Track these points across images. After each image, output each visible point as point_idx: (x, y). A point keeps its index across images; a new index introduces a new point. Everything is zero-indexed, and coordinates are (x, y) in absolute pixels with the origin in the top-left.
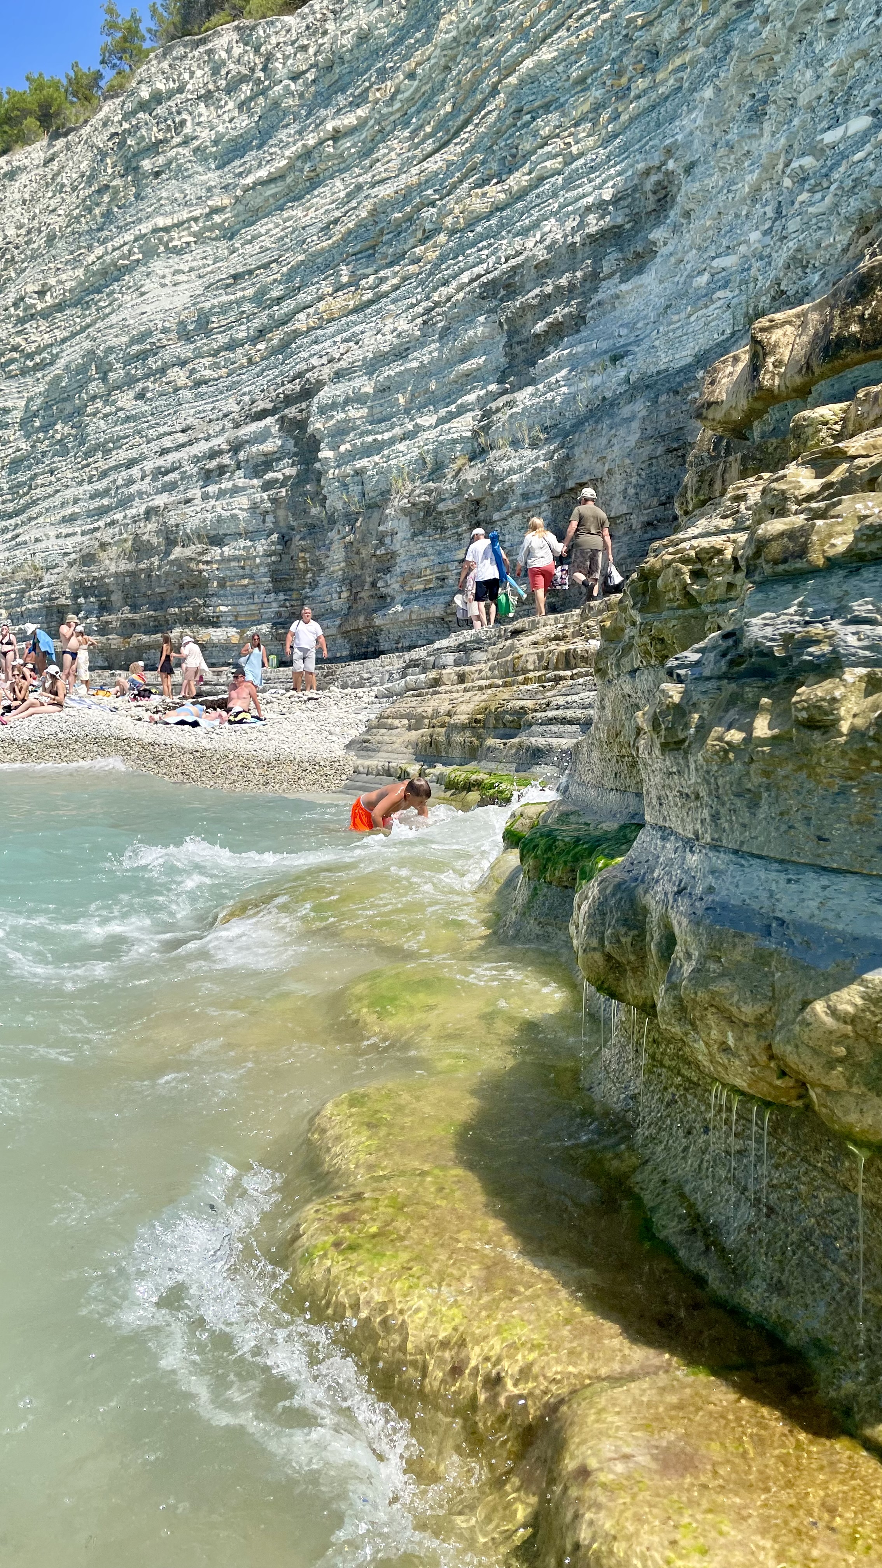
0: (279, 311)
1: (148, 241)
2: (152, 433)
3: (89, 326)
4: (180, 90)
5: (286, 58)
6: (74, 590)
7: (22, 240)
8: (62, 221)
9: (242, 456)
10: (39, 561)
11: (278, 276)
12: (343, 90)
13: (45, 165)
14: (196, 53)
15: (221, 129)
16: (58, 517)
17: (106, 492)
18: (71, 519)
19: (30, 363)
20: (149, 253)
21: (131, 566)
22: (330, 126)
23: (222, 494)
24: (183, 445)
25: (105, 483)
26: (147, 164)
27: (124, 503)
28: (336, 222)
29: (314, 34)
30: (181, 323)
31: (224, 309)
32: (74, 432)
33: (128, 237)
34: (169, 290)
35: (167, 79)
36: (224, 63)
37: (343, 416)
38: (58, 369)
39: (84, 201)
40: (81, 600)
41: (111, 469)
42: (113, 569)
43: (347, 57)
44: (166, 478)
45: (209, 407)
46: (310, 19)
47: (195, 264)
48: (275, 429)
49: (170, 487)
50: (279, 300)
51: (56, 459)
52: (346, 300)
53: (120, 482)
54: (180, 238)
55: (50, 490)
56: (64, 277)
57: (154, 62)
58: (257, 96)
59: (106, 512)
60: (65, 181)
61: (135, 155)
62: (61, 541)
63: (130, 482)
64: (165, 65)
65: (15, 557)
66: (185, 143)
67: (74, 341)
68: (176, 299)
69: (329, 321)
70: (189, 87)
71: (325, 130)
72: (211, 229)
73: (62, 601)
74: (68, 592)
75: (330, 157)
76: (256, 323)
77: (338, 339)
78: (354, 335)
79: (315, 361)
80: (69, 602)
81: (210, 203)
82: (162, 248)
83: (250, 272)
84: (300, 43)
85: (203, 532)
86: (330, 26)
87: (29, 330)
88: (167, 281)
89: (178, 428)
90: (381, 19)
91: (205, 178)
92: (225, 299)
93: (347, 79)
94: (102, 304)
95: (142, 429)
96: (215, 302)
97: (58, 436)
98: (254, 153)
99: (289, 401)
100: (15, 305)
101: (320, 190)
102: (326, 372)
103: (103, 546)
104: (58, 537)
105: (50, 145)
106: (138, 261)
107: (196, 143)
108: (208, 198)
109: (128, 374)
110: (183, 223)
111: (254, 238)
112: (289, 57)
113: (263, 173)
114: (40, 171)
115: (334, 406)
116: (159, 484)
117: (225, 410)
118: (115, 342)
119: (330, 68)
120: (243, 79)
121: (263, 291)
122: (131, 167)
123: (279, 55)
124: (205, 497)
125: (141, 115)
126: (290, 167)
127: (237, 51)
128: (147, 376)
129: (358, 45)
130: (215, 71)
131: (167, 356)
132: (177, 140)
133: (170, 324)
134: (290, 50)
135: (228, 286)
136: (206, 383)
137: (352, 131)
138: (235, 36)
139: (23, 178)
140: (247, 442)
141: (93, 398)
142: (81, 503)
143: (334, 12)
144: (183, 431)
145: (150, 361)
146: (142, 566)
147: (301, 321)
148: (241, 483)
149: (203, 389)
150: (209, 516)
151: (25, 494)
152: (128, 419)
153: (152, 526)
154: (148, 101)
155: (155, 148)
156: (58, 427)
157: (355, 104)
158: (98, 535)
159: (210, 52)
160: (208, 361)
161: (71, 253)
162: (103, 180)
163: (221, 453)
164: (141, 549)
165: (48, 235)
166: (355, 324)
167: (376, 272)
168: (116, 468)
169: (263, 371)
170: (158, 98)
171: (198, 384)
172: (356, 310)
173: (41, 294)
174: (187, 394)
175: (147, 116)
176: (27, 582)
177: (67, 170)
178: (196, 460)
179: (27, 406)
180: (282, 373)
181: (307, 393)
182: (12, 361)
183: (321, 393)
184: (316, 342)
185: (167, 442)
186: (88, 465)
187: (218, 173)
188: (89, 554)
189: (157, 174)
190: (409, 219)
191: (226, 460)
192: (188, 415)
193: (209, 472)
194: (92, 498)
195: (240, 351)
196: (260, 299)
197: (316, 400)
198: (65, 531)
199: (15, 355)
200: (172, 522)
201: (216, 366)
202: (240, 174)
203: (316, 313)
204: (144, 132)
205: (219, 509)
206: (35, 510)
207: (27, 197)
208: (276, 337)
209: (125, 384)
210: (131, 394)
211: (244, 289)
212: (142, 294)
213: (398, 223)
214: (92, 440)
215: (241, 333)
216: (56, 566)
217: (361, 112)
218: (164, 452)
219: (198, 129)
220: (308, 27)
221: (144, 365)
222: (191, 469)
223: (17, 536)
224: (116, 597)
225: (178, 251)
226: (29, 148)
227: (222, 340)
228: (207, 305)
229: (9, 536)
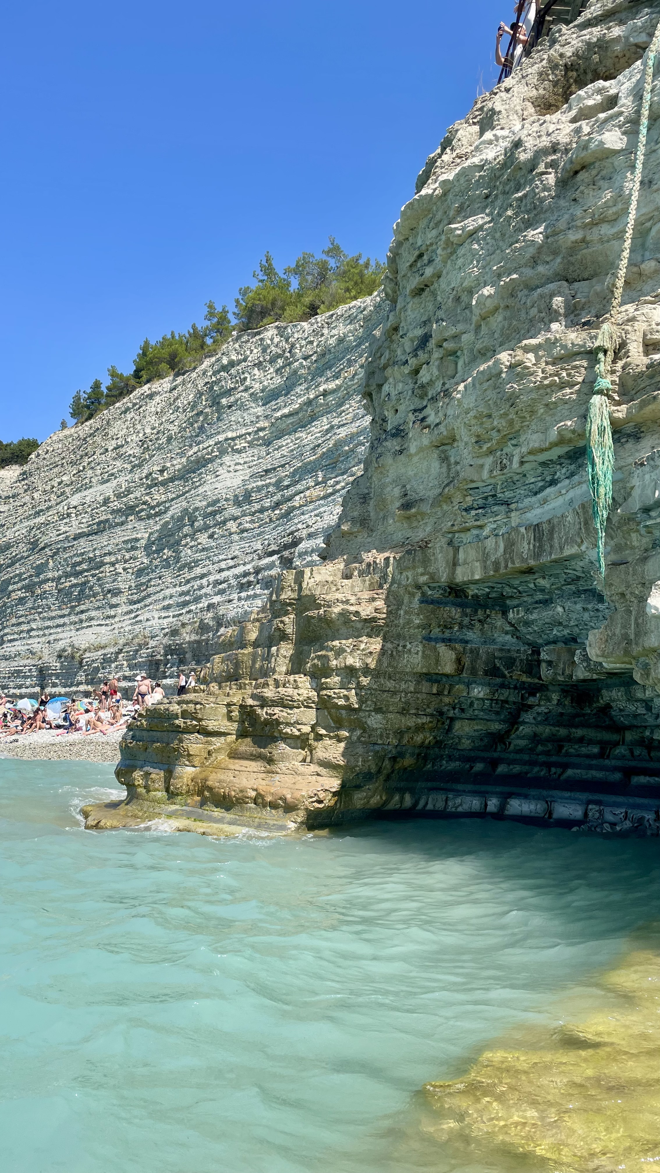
0: (288, 493)
1: (222, 445)
2: (216, 559)
3: (187, 492)
4: (245, 360)
5: (302, 347)
6: (166, 651)
7: (153, 437)
8: (176, 429)
9: (260, 576)
10: (147, 633)
11: (287, 473)
12: (330, 368)
13: (170, 392)
14: (254, 340)
15: (266, 383)
16: (161, 606)
17: (187, 593)
18: (167, 608)
19: (152, 512)
20: (223, 452)
21: (197, 638)
22: (321, 389)
23: (248, 598)
24: (231, 567)
25: (188, 586)
26: (224, 401)
27: (197, 600)
28: (319, 446)
29: (317, 335)
30: (236, 496)
31: (259, 489)
32: (174, 554)
33: (211, 442)
34: (232, 474)
35: (238, 353)
36: (269, 346)
37: (310, 558)
38: (167, 517)
39: (189, 419)
40: (169, 657)
41: (192, 579)
42: (187, 639)
43: (333, 350)
44: (220, 587)
45: (247, 545)
46: (315, 326)
47: (247, 459)
48: (277, 563)
49: (222, 592)
50: (288, 487)
51: (163, 570)
52: (318, 492)
53: (196, 587)
54: (240, 444)
55: (158, 589)
56: (175, 462)
57: (231, 343)
58: (286, 366)
59: (187, 604)
60: (180, 405)
61: (218, 396)
62: (161, 621)
63: (201, 587)
64: (237, 346)
65: (134, 629)
66: (246, 390)
67: (178, 501)
68: (235, 480)
69: (310, 502)
70: (250, 359)
71: (318, 390)
72: (258, 439)
73: (158, 657)
74: (162, 652)
75: (321, 405)
76: (275, 499)
77: (312, 514)
78: (320, 513)
79: (300, 526)
80: (162, 658)
81: (257, 425)
82: (230, 450)
83: (275, 469)
84: (309, 339)
85: (236, 619)
86: (325, 331)
87: (154, 492)
88: (231, 469)
89: (230, 557)
90: (350, 331)
91: (256, 410)
92: (260, 483)
93: (332, 362)
94: (195, 480)
95: (210, 557)
96: (254, 485)
97: (165, 557)
98: (283, 398)
99: (286, 547)
100: (147, 477)
101: (315, 423)
102: (304, 533)
103: (183, 625)
104: (159, 618)
105: (174, 380)
106: (216, 456)
107: (252, 391)
108: (257, 422)
109: (205, 523)
110: (242, 436)
111: (280, 447)
112: (303, 347)
113: (286, 411)
114: (167, 395)
115: (306, 553)
116: (216, 590)
117: (255, 548)
118: (198, 504)
119: (323, 355)
120: (279, 356)
121: (280, 481)
122: (215, 402)
123: (298, 346)
124: (240, 599)
125: (222, 373)
126: (301, 409)
127: (276, 340)
128: (215, 525)
129: (338, 345)
130: (264, 351)
131: (226, 514)
132: (242, 388)
133: (230, 496)
134: (304, 343)
135: (262, 476)
136: (247, 531)
137: (333, 391)
138: (275, 332)
139: (157, 399)
140: (263, 569)
141: (185, 536)
142: (174, 598)
143: (327, 323)
144: (232, 559)
145: (218, 516)
146: (203, 638)
147: (297, 501)
148: (258, 592)
149: (245, 534)
150: (240, 610)
151: (144, 590)
152: (203, 550)
153: (210, 615)
154: (227, 365)
155: (229, 392)
156: (166, 551)
157: (337, 377)
158: (181, 618)
159: (262, 340)
160: (248, 518)
161: (180, 448)
162: (200, 408)
163: (249, 574)
164: (203, 628)
165: (168, 437)
166: (323, 506)
167: (336, 477)
168: (194, 579)
169: (276, 527)
170: (232, 364)
171: (243, 531)
172: (325, 497)
173: (162, 471)
174: (236, 537)
175: (226, 374)
176: (140, 645)
177: (182, 398)
178: (237, 577)
179: (149, 537)
180: (285, 530)
181: (295, 544)
182: (142, 510)
183: (301, 546)
184: (303, 514)
185: (223, 565)
186: (179, 575)
187: (263, 408)
188: (175, 630)
189: (230, 407)
190: (352, 451)
191: (251, 578)
192: (235, 550)
193: (242, 584)
194: (180, 595)
195: (266, 513)
196: (278, 484)
197: (297, 549)
198: (163, 615)
199: (144, 507)
200: (221, 613)
201: (252, 522)
202: (275, 410)
203: (305, 497)
204: (223, 383)
205: (246, 607)
206: (149, 600)
207: (159, 410)
208: (285, 507)
209: (203, 529)
210: (206, 535)
211: (270, 478)
212: (217, 476)
213: (347, 452)
214: (183, 561)
215: (267, 503)
216: (157, 636)
217: (337, 382)
218: (221, 570)
219: (253, 382)
220: (314, 331)
221: (214, 519)
222: (233, 582)
223: (137, 616)
224: (188, 656)
225: (239, 451)
226: (162, 381)
227: (257, 506)
228: (250, 487)
229: (133, 615)
